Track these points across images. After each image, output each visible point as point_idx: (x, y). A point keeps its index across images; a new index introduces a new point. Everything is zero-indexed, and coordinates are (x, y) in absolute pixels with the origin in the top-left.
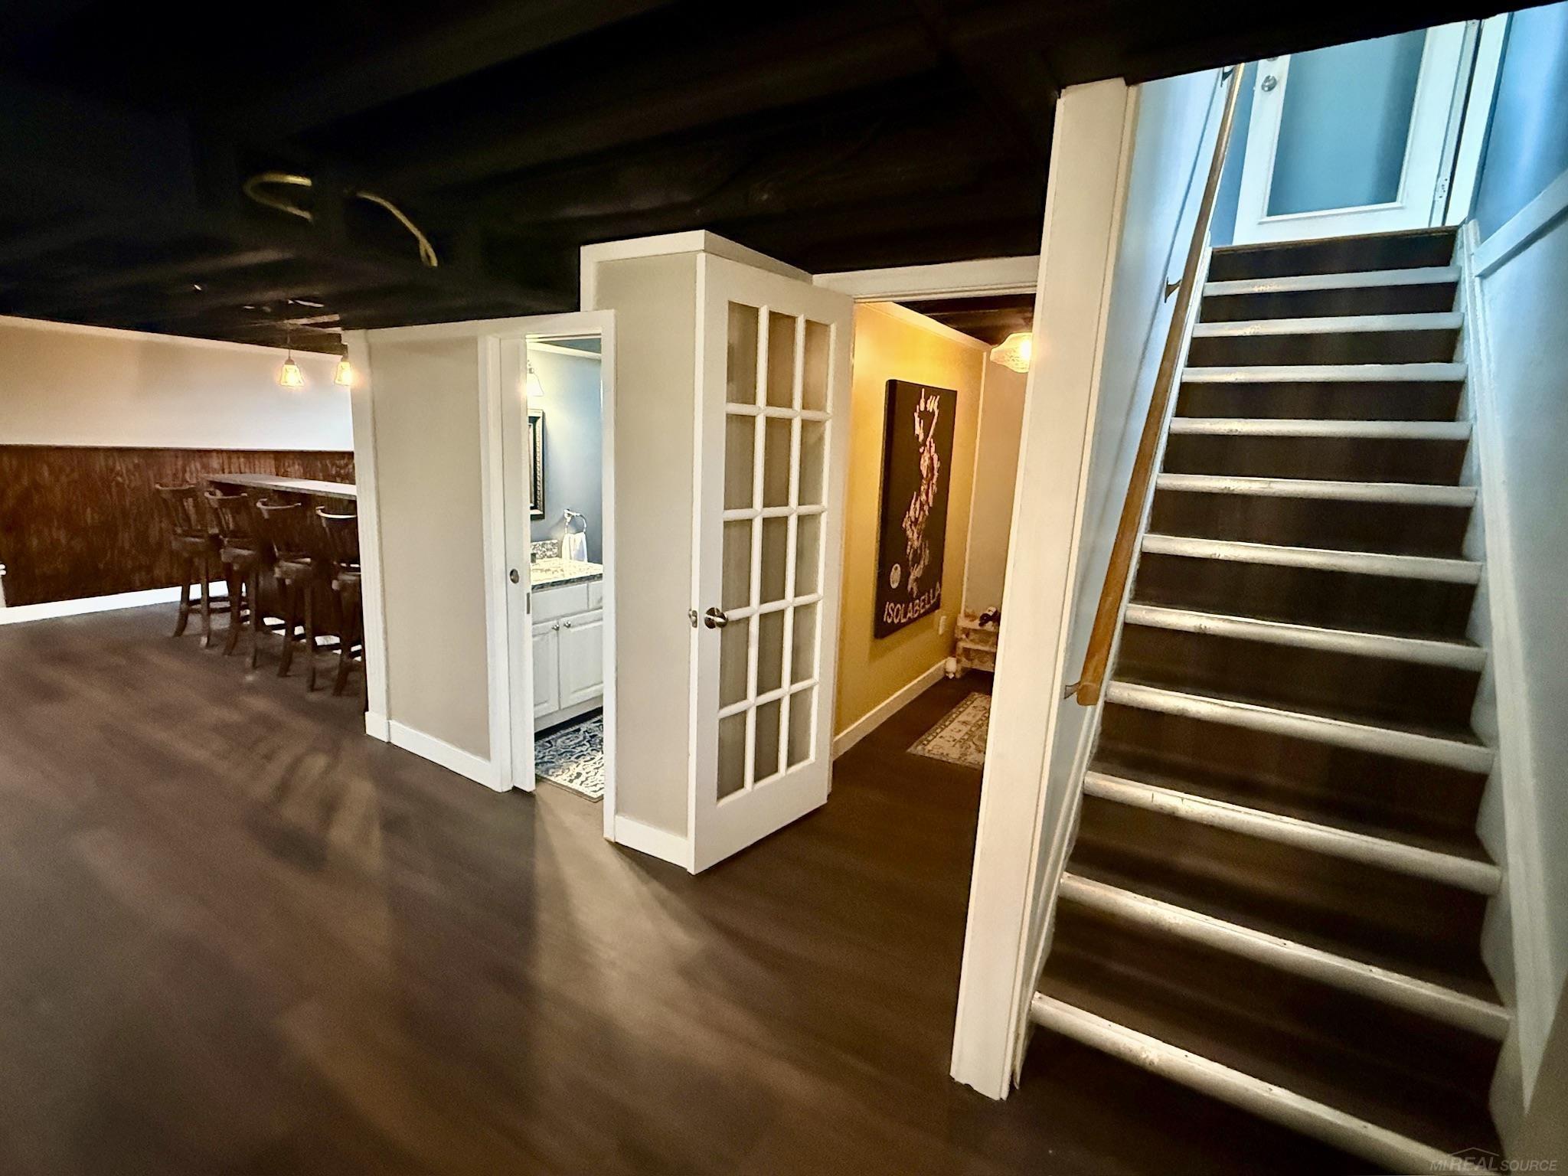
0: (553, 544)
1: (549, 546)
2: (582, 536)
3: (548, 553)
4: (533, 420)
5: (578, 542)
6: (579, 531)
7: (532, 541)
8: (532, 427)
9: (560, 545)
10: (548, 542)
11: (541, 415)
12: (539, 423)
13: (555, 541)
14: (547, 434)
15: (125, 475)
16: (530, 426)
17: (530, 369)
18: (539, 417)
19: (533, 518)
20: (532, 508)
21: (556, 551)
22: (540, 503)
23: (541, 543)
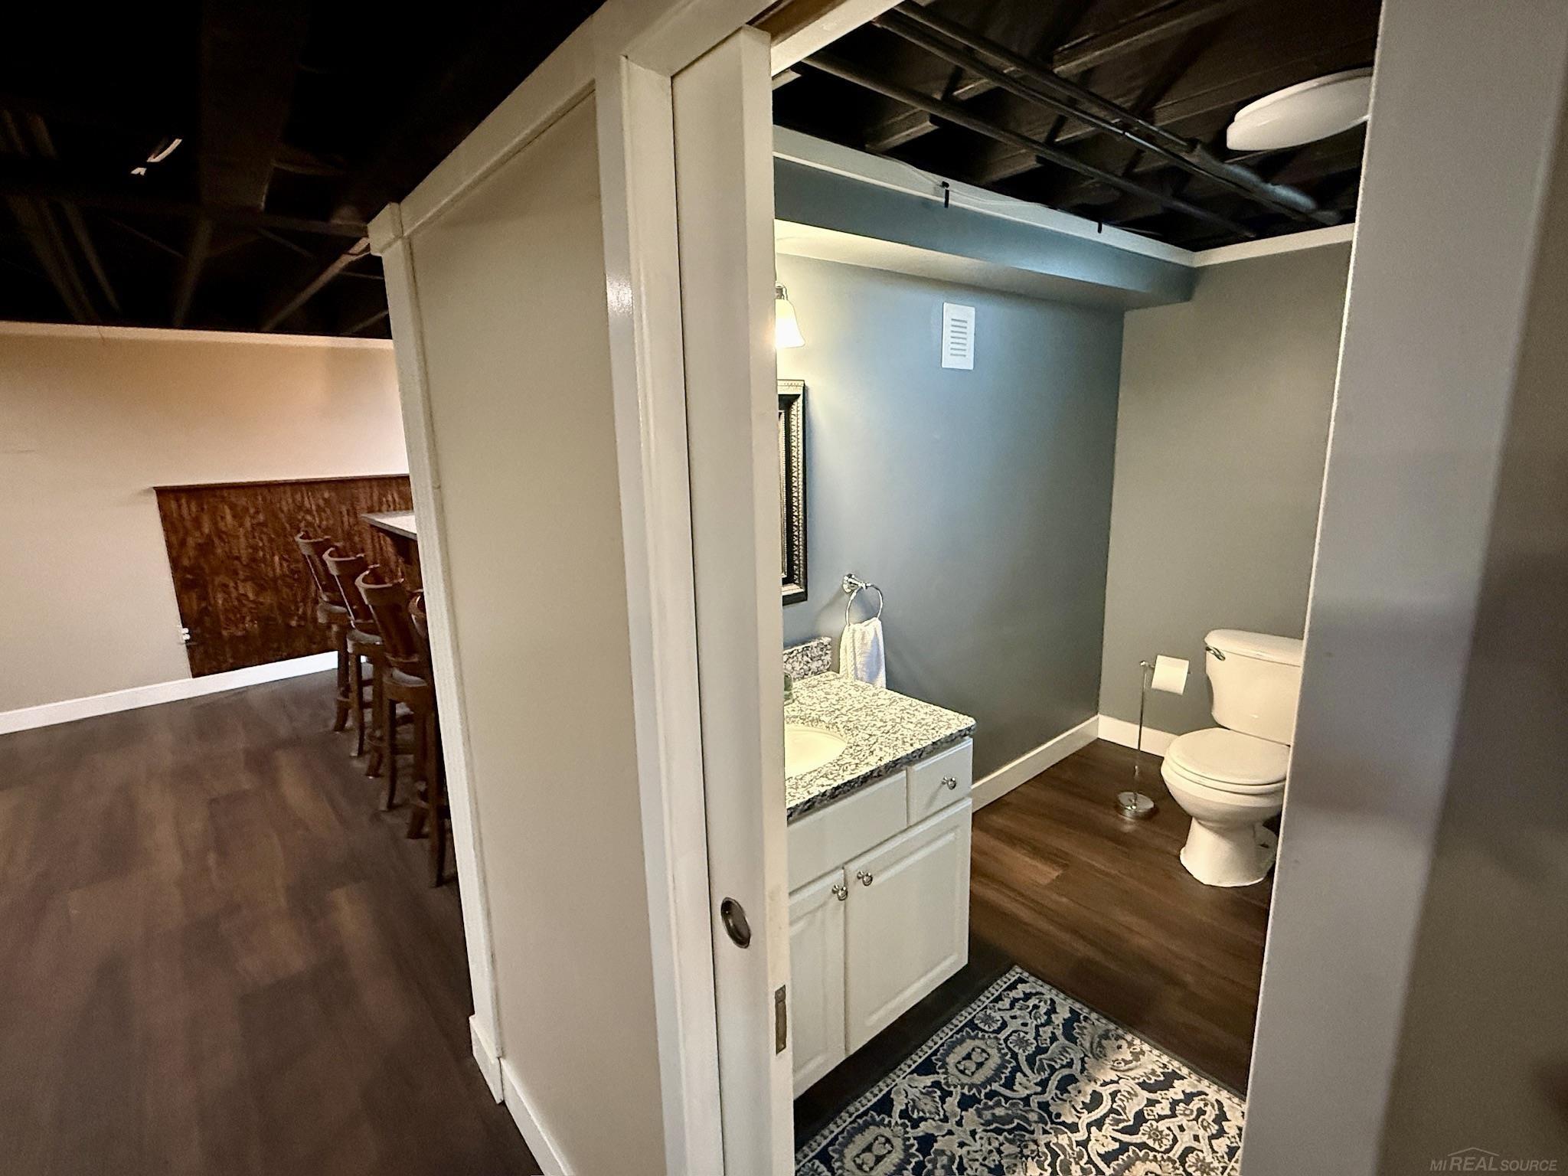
0: (823, 647)
1: (816, 652)
2: (876, 623)
3: (814, 666)
4: (787, 402)
5: (870, 637)
6: (869, 615)
7: (786, 646)
8: (783, 415)
9: (835, 645)
10: (814, 644)
11: (800, 391)
12: (797, 407)
13: (826, 640)
14: (811, 431)
15: (315, 513)
16: (780, 414)
17: (780, 290)
18: (797, 396)
19: (788, 600)
20: (785, 582)
21: (828, 658)
22: (799, 571)
23: (800, 648)
